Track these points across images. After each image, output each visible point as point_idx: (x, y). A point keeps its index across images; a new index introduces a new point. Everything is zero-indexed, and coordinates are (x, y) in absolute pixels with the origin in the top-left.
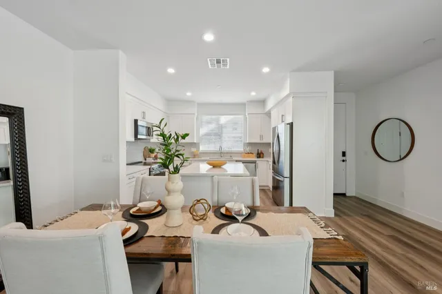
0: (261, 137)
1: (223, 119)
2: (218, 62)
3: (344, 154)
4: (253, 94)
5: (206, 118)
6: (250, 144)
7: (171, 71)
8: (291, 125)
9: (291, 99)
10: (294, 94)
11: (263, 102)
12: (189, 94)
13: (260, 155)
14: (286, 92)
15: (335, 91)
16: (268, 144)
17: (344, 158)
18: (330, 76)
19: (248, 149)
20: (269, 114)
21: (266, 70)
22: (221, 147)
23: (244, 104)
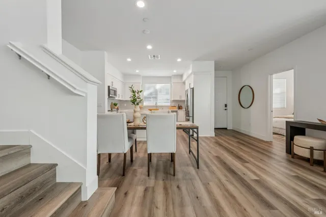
0: (180, 97)
1: (158, 86)
2: (154, 56)
3: (226, 106)
4: (175, 71)
5: (147, 85)
6: (174, 101)
7: (129, 60)
8: (193, 89)
9: (193, 76)
10: (194, 73)
11: (181, 76)
12: (137, 71)
13: (180, 108)
14: (190, 71)
15: (215, 70)
16: (184, 101)
17: (226, 108)
18: (213, 63)
19: (173, 104)
20: (184, 83)
21: (179, 60)
22: (156, 103)
23: (170, 77)
